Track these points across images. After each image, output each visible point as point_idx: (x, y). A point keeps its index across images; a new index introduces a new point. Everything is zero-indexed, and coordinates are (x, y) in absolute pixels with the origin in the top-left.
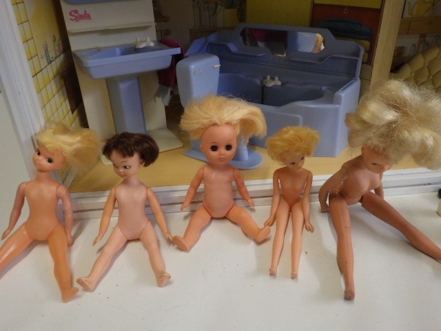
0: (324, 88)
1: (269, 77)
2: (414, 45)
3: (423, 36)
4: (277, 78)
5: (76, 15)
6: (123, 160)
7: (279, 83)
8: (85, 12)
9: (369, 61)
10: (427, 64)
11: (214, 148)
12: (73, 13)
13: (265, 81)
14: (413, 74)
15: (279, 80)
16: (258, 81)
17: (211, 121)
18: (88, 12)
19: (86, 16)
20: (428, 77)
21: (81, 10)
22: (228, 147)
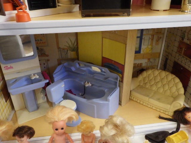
0: (106, 90)
1: (87, 82)
2: (146, 63)
3: (149, 59)
4: (89, 83)
5: (7, 68)
6: (20, 139)
7: (90, 85)
8: (11, 66)
9: (122, 81)
10: (147, 76)
11: (57, 130)
12: (6, 67)
13: (85, 84)
14: (143, 79)
15: (90, 83)
16: (83, 83)
17: (55, 120)
18: (12, 66)
19: (11, 67)
20: (148, 80)
21: (9, 66)
22: (62, 129)
